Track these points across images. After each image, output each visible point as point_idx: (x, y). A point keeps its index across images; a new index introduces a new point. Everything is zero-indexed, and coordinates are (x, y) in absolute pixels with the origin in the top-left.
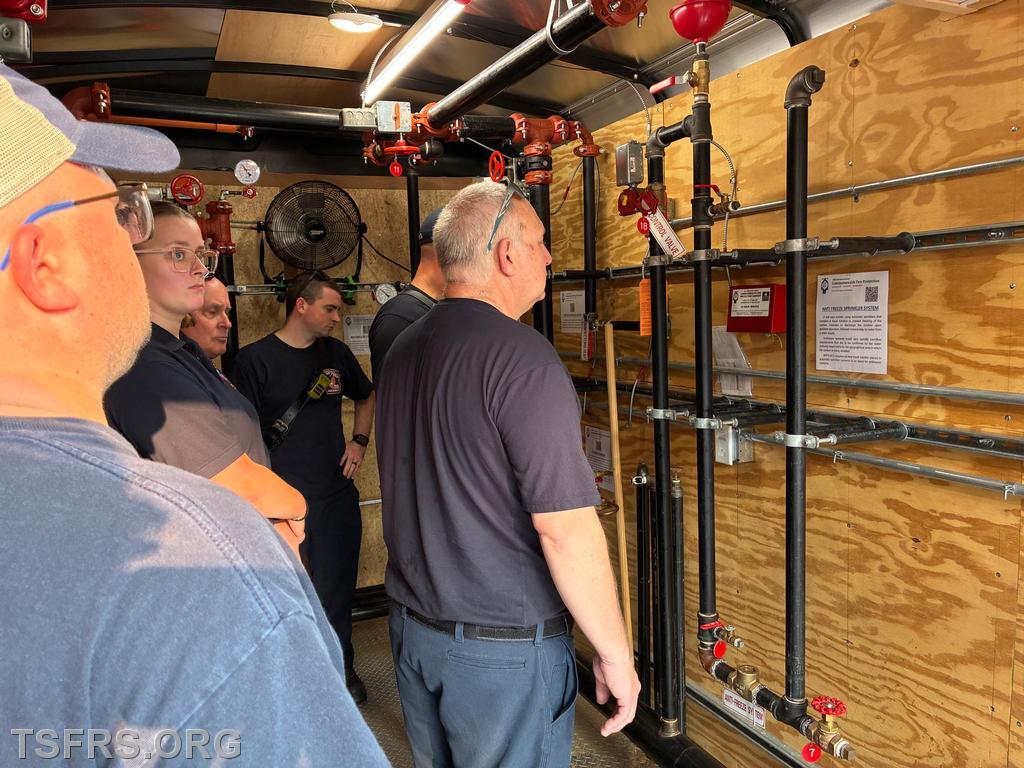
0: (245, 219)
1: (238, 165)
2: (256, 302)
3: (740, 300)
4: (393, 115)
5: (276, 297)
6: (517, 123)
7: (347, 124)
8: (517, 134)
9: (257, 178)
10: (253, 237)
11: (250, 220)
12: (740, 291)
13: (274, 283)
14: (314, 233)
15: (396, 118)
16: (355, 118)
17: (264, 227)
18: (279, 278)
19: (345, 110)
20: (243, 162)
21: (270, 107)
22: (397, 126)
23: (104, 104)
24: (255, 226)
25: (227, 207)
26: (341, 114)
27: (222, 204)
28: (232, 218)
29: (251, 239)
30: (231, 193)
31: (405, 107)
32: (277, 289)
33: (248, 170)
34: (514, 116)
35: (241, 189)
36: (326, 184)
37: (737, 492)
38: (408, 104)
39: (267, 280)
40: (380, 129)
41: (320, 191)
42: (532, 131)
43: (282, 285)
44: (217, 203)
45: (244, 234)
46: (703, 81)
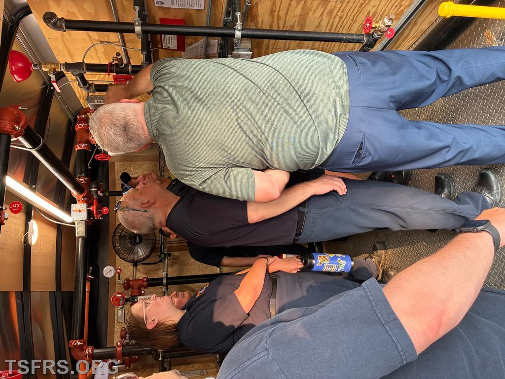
0: (132, 271)
1: (106, 276)
2: (172, 266)
3: (168, 45)
4: (78, 213)
5: (168, 257)
6: (79, 148)
7: (84, 235)
8: (85, 148)
9: (111, 267)
10: (140, 267)
11: (132, 268)
12: (164, 44)
13: (162, 258)
14: (137, 240)
15: (80, 211)
16: (80, 231)
17: (135, 263)
18: (160, 256)
19: (77, 235)
20: (104, 274)
21: (77, 270)
22: (84, 211)
23: (79, 343)
24: (135, 267)
25: (126, 281)
26: (79, 237)
27: (125, 283)
28: (131, 279)
29: (141, 268)
30: (119, 279)
31: (73, 206)
32: (165, 257)
33: (108, 272)
34: (76, 150)
35: (117, 275)
36: (114, 236)
37: (266, 48)
38: (72, 205)
39: (161, 261)
40: (86, 219)
41: (117, 238)
42: (83, 140)
43: (163, 255)
44: (124, 286)
45: (139, 271)
46: (53, 66)
